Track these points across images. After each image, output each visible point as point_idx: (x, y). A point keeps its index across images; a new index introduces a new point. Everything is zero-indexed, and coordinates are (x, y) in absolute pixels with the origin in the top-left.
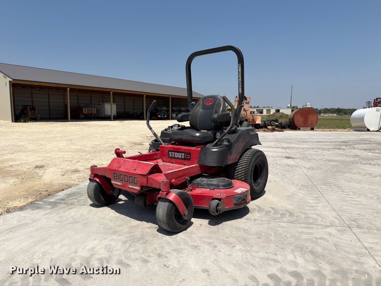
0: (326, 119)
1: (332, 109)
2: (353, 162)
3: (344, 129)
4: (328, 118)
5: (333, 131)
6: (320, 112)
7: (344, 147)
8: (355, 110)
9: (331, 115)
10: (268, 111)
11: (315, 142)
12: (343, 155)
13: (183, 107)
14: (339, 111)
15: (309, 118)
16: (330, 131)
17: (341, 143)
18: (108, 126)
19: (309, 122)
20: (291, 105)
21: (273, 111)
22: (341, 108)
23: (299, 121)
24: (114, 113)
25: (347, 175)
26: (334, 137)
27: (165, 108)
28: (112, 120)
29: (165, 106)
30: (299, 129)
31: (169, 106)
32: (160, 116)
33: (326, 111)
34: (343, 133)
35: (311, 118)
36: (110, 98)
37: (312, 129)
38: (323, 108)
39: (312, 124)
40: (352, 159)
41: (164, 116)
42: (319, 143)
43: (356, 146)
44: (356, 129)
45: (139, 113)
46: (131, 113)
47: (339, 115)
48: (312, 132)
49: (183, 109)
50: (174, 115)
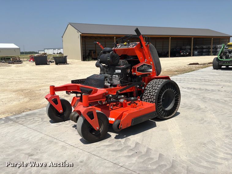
27: (188, 47)
32: (182, 54)
45: (166, 52)
49: (204, 47)
50: (196, 52)
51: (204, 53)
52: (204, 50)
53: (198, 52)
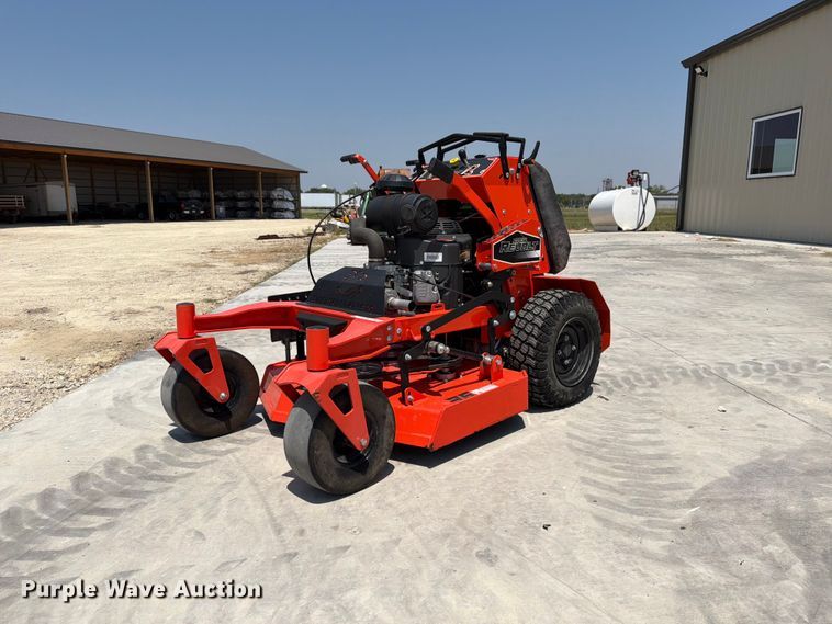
2: (616, 273)
3: (578, 230)
7: (593, 255)
8: (592, 197)
12: (596, 266)
13: (239, 190)
18: (70, 236)
24: (73, 205)
25: (615, 288)
27: (195, 194)
28: (69, 224)
29: (195, 188)
31: (208, 190)
32: (187, 212)
36: (61, 171)
40: (612, 270)
41: (198, 211)
43: (610, 253)
44: (598, 228)
45: (133, 206)
46: (112, 205)
49: (240, 194)
50: (221, 210)
51: (240, 212)
52: (241, 204)
53: (226, 209)
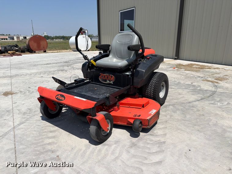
0: (56, 43)
1: (60, 36)
3: (67, 50)
4: (57, 42)
5: (60, 52)
6: (53, 38)
7: (66, 68)
9: (59, 40)
10: (18, 38)
11: (45, 64)
14: (63, 38)
15: (41, 43)
16: (57, 52)
17: (64, 64)
19: (42, 46)
20: (34, 34)
21: (21, 38)
22: (64, 36)
23: (33, 46)
26: (59, 58)
30: (35, 52)
33: (57, 38)
34: (65, 54)
35: (43, 43)
37: (45, 52)
38: (54, 36)
39: (44, 47)
42: (48, 65)
47: (64, 40)
48: (44, 54)
